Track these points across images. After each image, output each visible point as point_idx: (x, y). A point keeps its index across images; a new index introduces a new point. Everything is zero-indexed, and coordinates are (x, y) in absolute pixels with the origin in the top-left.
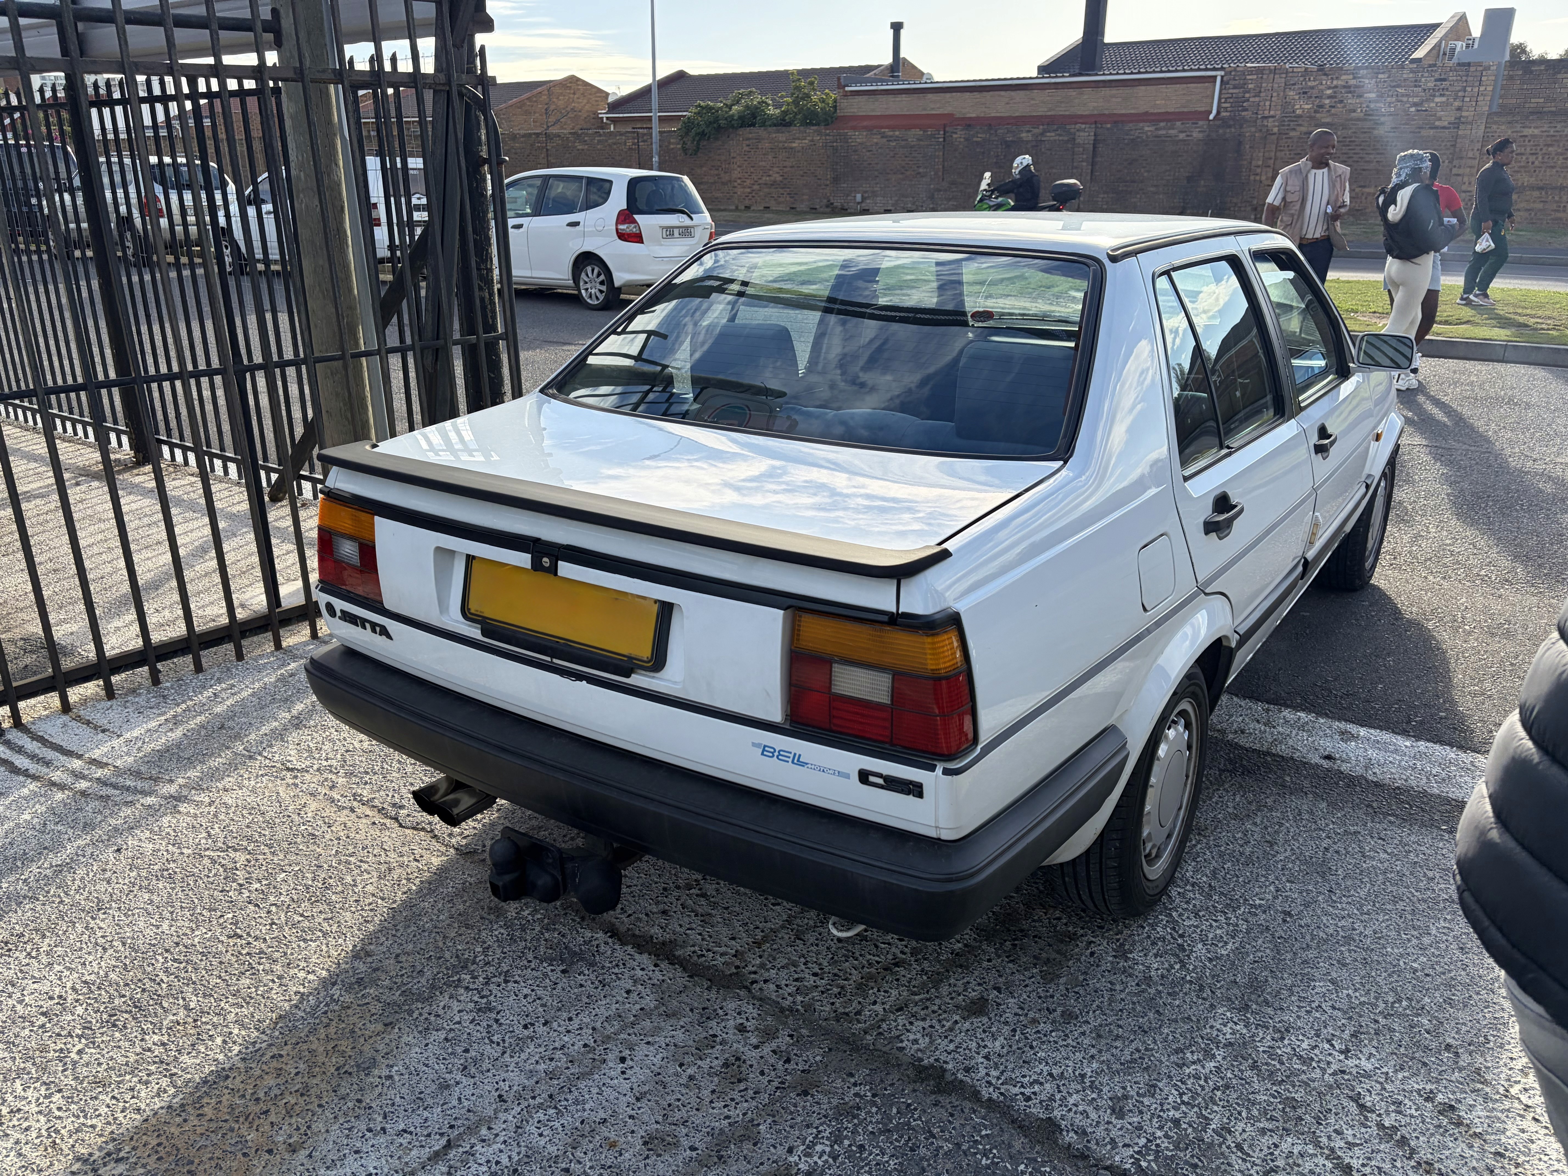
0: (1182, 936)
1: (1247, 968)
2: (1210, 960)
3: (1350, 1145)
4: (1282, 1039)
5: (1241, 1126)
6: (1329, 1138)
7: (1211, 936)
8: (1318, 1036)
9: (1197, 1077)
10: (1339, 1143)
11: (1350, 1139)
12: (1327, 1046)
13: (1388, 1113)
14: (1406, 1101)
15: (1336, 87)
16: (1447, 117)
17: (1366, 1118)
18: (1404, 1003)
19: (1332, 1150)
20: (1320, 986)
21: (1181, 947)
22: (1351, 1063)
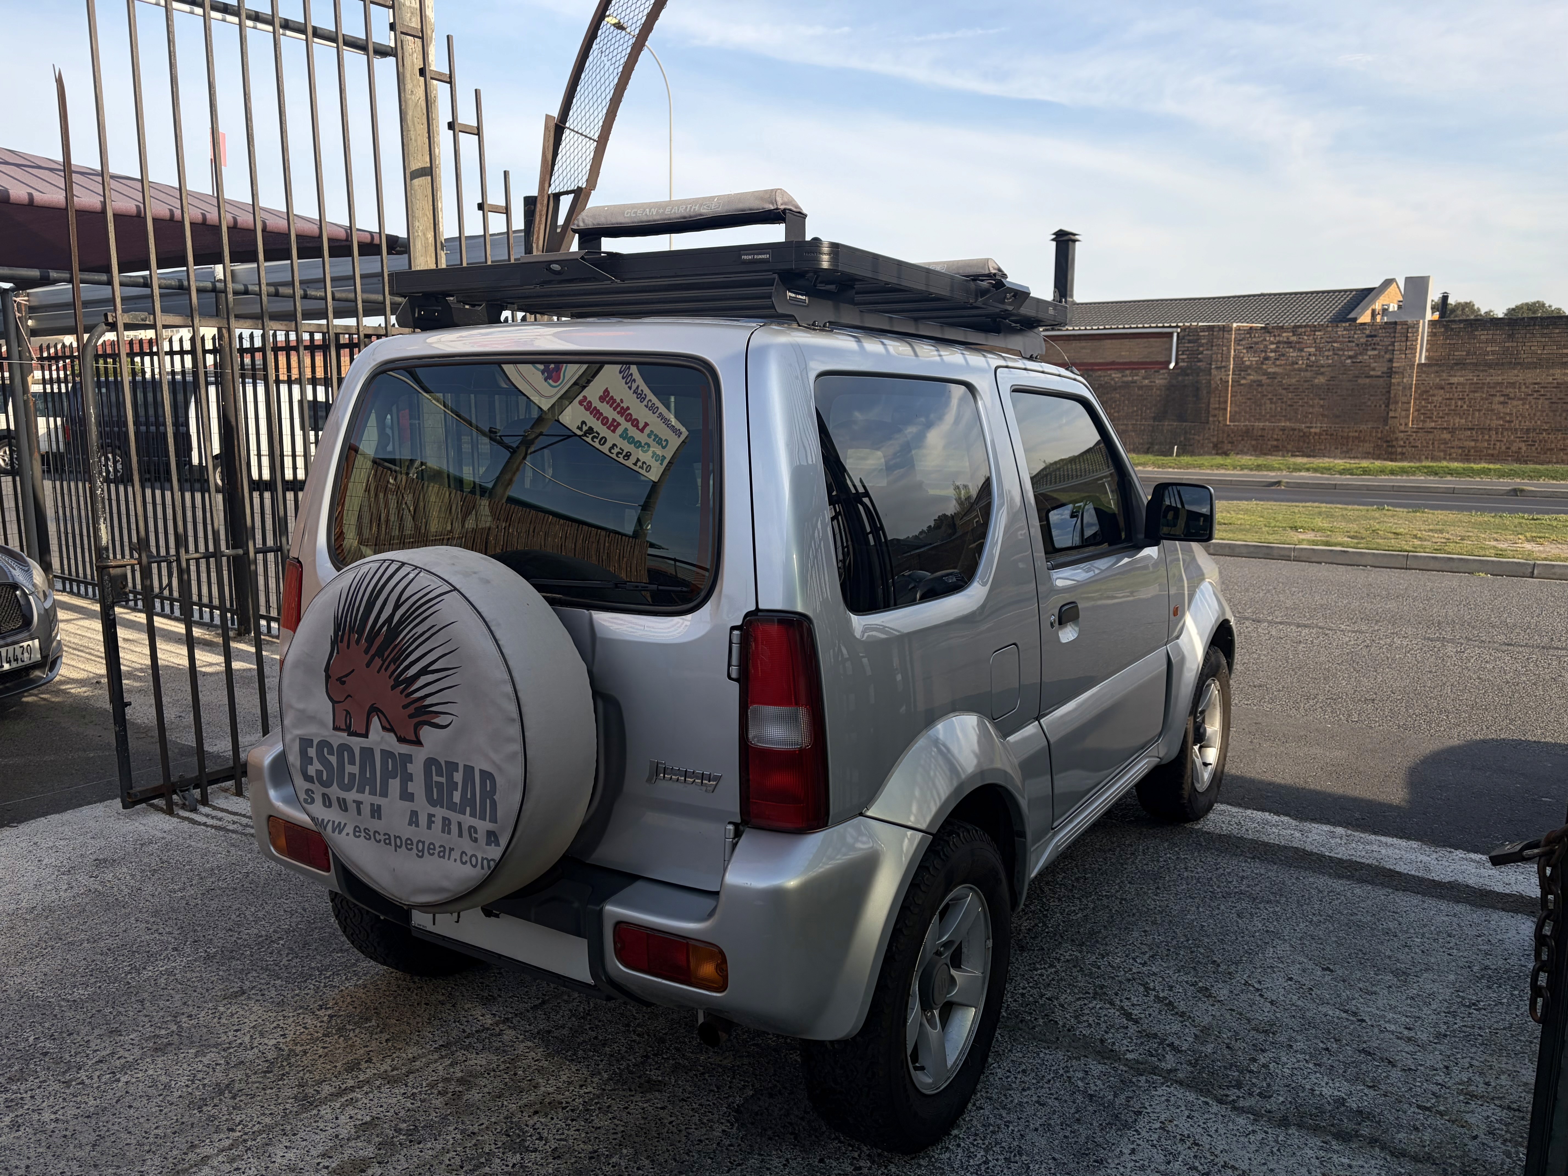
0: (1047, 910)
1: (1088, 926)
2: (1064, 922)
3: (1133, 1005)
4: (1103, 957)
5: (1064, 996)
6: (1121, 1001)
7: (1067, 910)
8: (1127, 956)
9: (1042, 975)
10: (1126, 1004)
11: (1135, 1002)
12: (1131, 961)
13: (1163, 990)
14: (1178, 986)
15: (1279, 342)
16: (1379, 368)
17: (1148, 993)
18: (1190, 942)
19: (1122, 1008)
20: (1135, 934)
21: (1046, 916)
22: (1145, 969)
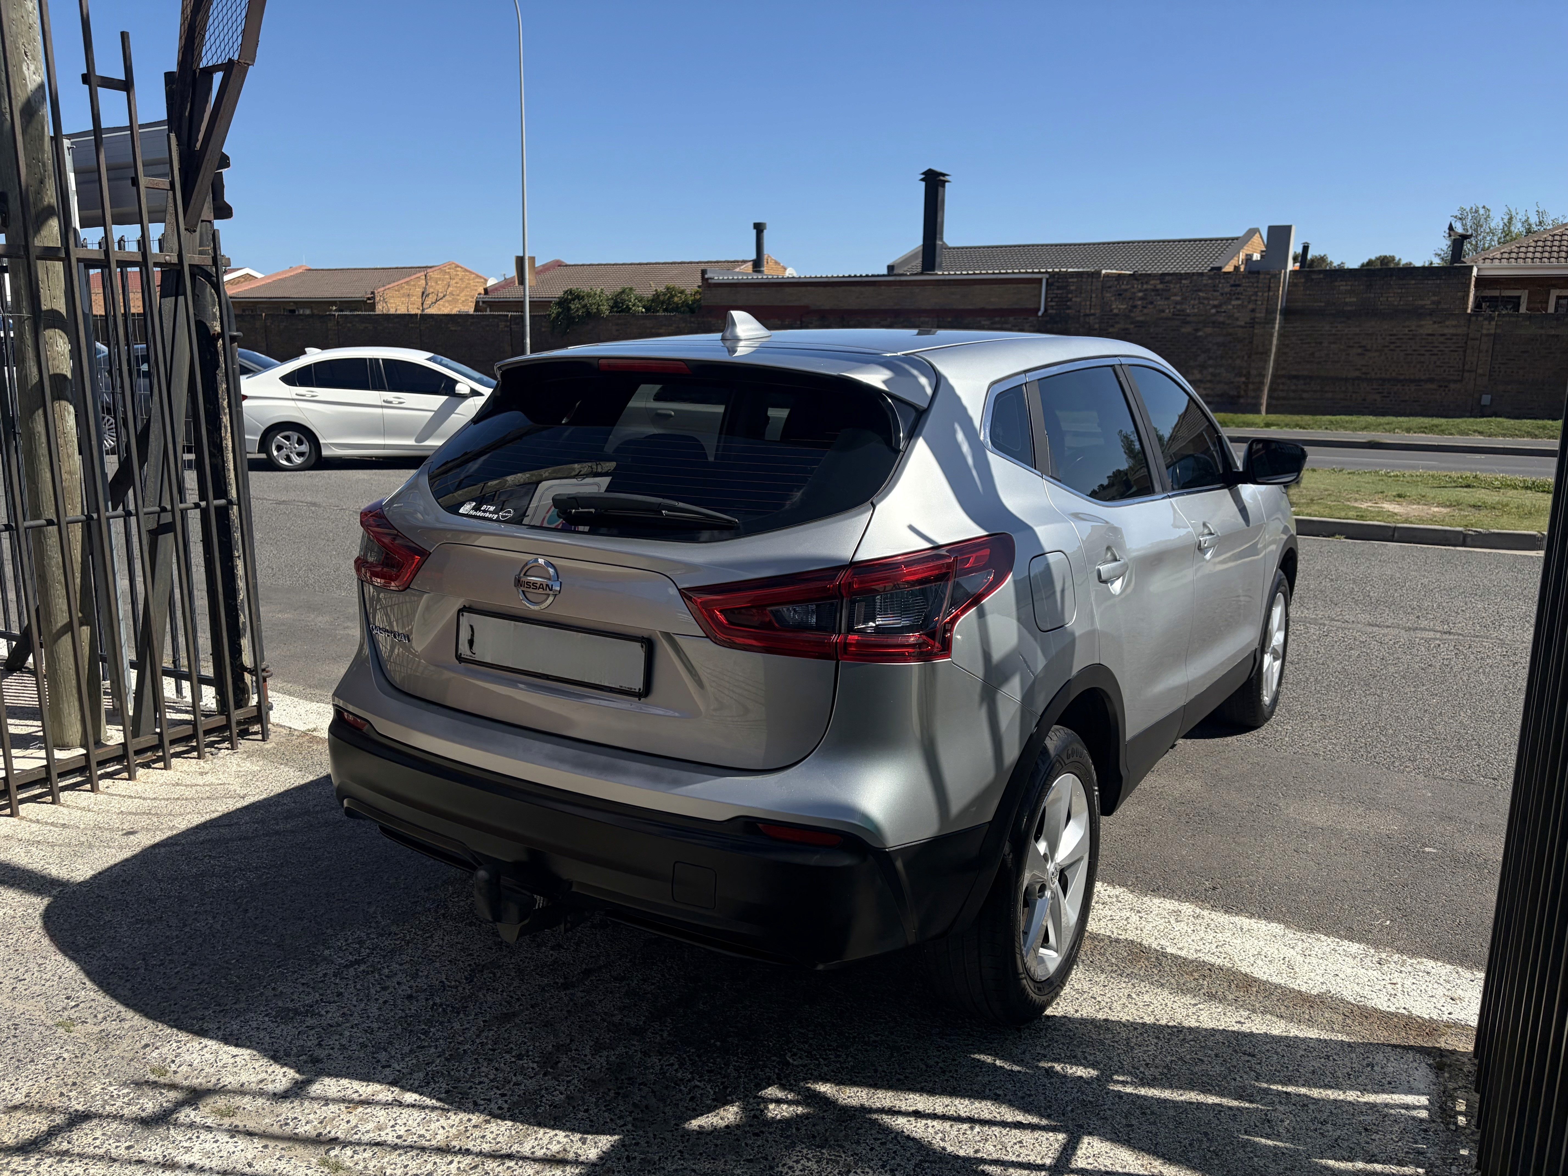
15: (1146, 290)
16: (1243, 318)
